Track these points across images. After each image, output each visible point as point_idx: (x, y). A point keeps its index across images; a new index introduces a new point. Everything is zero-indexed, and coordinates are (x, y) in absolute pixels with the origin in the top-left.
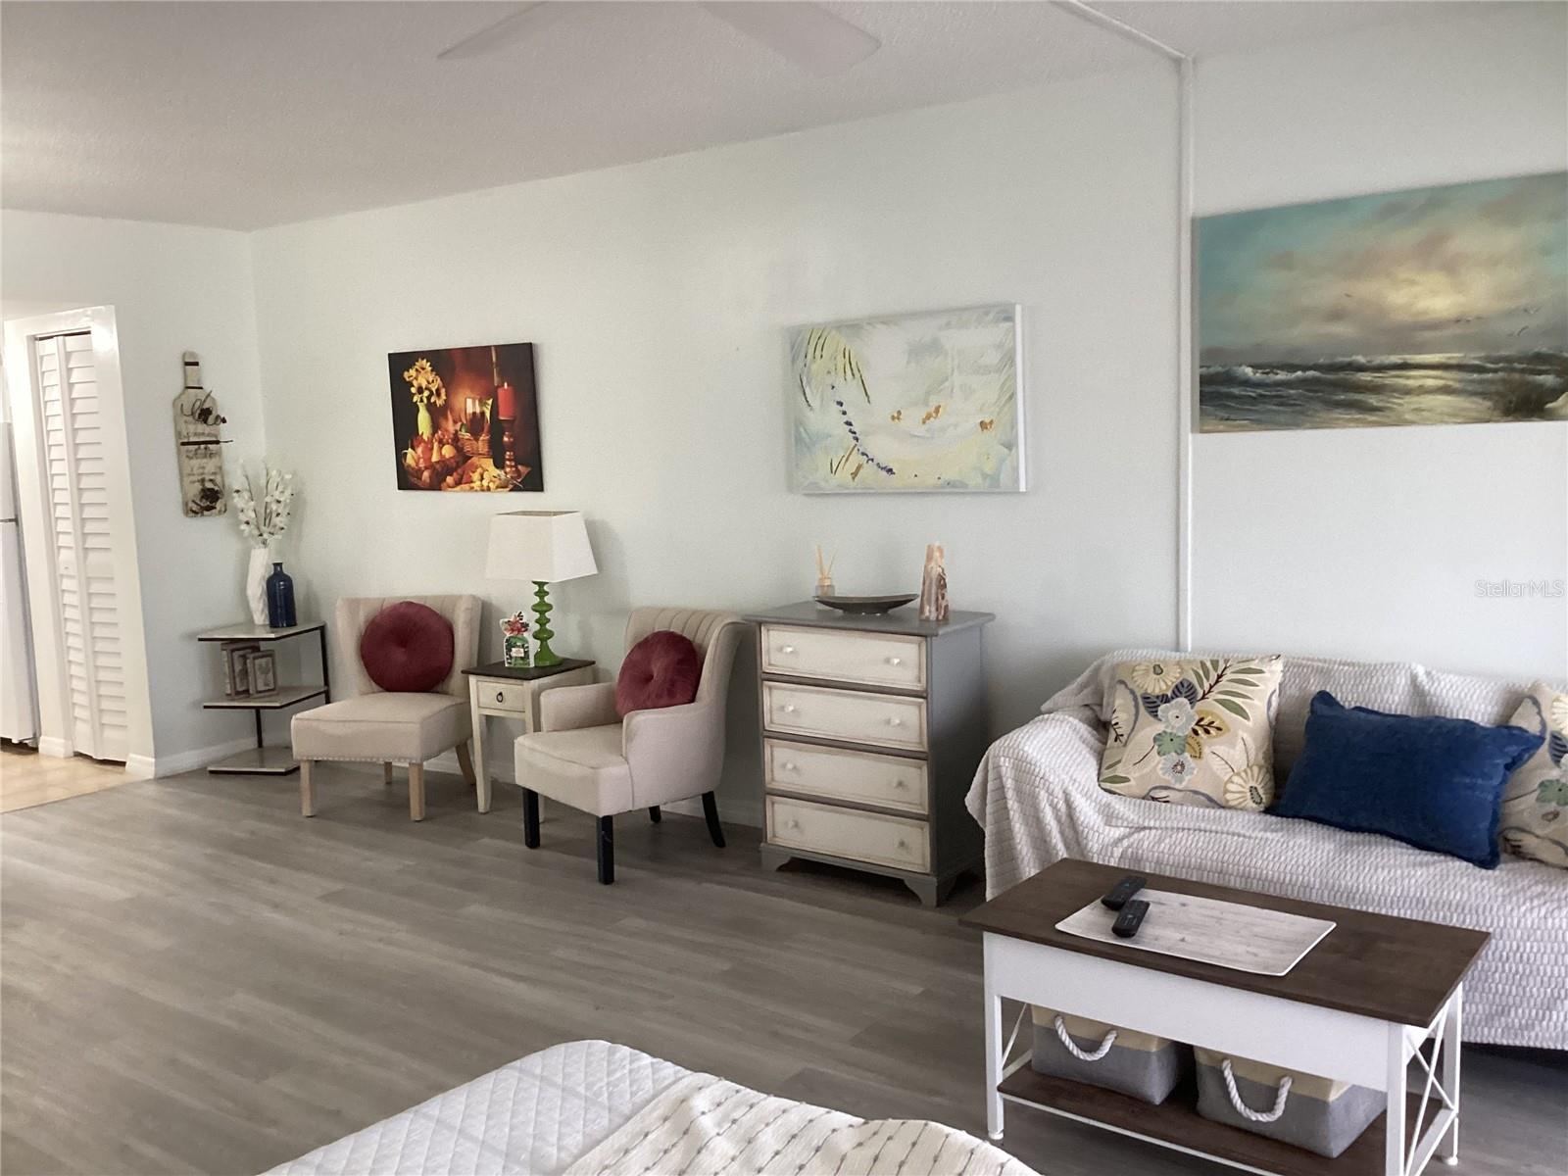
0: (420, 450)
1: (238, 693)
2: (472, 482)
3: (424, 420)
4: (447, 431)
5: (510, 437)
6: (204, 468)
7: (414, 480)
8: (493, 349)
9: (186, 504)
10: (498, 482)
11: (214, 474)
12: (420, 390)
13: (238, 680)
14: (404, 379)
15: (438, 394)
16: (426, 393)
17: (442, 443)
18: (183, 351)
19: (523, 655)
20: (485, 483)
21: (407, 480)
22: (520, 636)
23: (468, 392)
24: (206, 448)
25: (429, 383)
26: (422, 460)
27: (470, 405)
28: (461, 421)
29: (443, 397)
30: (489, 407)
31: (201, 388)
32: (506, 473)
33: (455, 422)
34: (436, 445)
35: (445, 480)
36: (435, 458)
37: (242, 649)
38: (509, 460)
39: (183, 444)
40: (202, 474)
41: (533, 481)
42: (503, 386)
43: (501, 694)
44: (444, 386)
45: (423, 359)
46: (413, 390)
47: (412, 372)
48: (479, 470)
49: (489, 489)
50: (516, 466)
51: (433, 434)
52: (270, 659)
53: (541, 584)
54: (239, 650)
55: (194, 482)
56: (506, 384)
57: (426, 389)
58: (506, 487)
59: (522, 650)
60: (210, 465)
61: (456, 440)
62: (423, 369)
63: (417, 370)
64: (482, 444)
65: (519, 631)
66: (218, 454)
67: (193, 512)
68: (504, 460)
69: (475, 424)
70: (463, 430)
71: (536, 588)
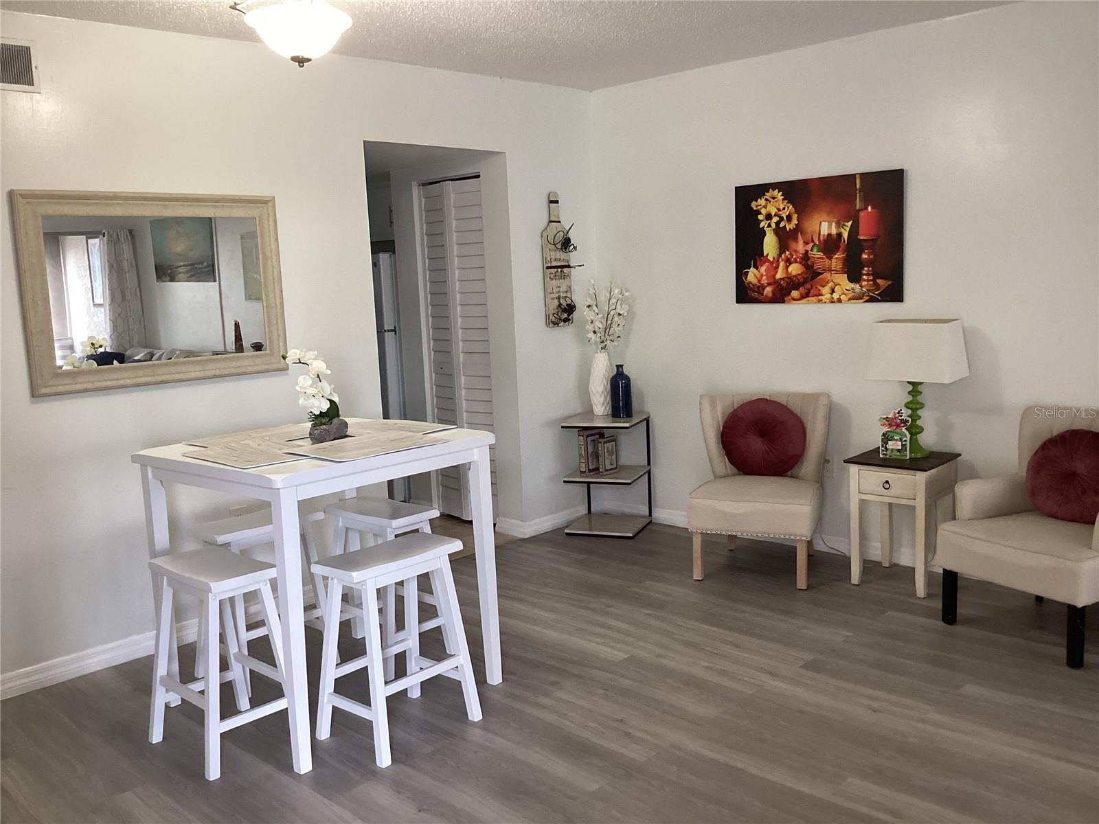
0: (763, 269)
1: (590, 471)
2: (822, 295)
3: (770, 244)
4: (796, 251)
5: (869, 254)
6: (559, 287)
7: (755, 295)
8: (857, 176)
9: (547, 316)
10: (851, 294)
11: (566, 292)
12: (769, 217)
13: (590, 460)
14: (752, 208)
15: (789, 218)
16: (775, 219)
17: (788, 262)
18: (550, 191)
19: (900, 448)
20: (836, 296)
21: (745, 294)
22: (898, 431)
23: (824, 216)
24: (561, 271)
25: (779, 210)
26: (765, 277)
27: (825, 226)
28: (813, 241)
29: (795, 221)
30: (848, 229)
31: (560, 222)
32: (861, 286)
33: (806, 243)
34: (782, 264)
35: (790, 294)
36: (779, 275)
37: (594, 435)
38: (866, 275)
39: (548, 268)
40: (559, 292)
41: (894, 293)
42: (866, 209)
43: (887, 482)
44: (796, 212)
45: (773, 190)
46: (760, 217)
47: (762, 202)
48: (830, 284)
49: (839, 301)
50: (874, 280)
51: (780, 255)
52: (614, 443)
53: (913, 384)
54: (592, 435)
55: (553, 299)
56: (870, 208)
57: (775, 215)
58: (862, 299)
59: (900, 443)
60: (564, 285)
61: (805, 259)
62: (774, 198)
63: (766, 200)
64: (837, 260)
65: (898, 426)
66: (569, 275)
67: (553, 323)
68: (862, 274)
69: (830, 245)
70: (815, 250)
71: (910, 388)
